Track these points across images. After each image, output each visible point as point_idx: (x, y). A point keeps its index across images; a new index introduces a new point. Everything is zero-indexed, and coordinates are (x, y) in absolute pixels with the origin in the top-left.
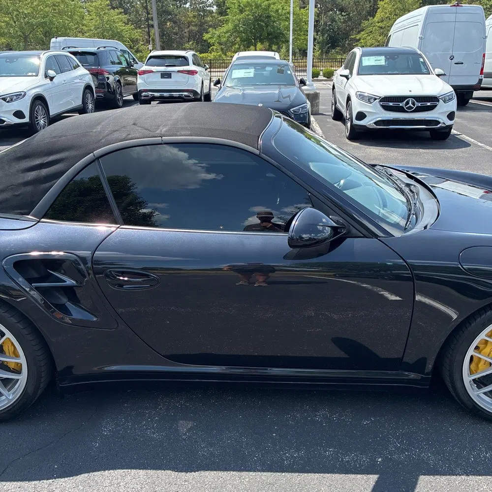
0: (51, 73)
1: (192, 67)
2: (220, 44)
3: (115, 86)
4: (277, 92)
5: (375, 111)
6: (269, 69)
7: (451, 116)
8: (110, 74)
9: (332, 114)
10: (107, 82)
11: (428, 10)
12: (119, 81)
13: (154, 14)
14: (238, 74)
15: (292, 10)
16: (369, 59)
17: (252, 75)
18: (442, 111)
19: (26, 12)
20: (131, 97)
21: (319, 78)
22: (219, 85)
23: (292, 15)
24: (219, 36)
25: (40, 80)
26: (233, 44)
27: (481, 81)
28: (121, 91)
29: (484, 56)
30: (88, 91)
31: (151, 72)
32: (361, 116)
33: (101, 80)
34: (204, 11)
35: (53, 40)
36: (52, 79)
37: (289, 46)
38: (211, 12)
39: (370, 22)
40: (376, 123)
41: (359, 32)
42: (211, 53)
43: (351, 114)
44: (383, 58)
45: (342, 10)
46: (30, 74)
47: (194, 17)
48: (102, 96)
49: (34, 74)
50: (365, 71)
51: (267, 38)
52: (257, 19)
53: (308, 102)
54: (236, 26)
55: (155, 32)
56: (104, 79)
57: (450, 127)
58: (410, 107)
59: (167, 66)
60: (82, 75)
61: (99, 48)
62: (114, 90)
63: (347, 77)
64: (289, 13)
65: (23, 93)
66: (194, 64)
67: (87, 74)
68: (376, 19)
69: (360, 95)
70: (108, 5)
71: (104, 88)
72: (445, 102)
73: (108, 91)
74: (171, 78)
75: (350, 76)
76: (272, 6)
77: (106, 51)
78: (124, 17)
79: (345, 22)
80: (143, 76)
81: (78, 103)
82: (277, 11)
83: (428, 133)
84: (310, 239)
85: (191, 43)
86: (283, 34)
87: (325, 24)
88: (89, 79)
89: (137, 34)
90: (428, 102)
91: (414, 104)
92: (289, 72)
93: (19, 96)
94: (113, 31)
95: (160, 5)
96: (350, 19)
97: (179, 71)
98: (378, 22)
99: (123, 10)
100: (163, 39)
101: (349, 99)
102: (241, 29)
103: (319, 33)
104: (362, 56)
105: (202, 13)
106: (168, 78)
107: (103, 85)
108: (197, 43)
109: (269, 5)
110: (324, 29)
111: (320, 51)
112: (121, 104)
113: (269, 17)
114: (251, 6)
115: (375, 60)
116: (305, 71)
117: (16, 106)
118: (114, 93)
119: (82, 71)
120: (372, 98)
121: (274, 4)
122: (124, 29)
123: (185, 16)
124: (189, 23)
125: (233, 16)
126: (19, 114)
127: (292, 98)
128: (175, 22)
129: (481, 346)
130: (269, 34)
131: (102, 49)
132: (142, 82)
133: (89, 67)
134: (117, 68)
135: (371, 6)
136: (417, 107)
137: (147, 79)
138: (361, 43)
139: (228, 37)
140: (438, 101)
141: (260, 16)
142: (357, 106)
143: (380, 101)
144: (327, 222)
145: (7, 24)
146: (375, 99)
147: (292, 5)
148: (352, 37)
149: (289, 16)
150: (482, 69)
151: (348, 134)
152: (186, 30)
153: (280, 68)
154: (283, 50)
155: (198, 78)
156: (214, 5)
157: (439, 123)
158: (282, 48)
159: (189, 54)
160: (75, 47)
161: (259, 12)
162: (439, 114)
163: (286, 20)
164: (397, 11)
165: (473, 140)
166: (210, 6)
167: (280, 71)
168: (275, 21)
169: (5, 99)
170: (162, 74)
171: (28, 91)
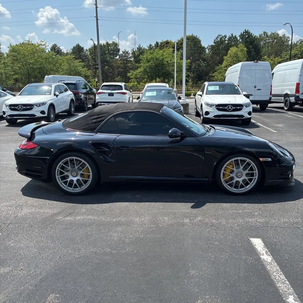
0: (57, 93)
1: (124, 91)
2: (136, 78)
3: (84, 100)
4: (167, 102)
5: (213, 111)
6: (163, 92)
7: (250, 113)
8: (82, 94)
9: (195, 114)
10: (80, 98)
11: (242, 64)
12: (86, 97)
13: (99, 62)
14: (149, 94)
15: (175, 61)
16: (211, 87)
17: (155, 94)
18: (245, 111)
19: (31, 62)
20: (91, 106)
21: (191, 97)
22: (139, 99)
23: (175, 64)
24: (136, 74)
25: (52, 96)
26: (144, 78)
27: (270, 98)
28: (87, 103)
29: (271, 86)
30: (72, 102)
31: (104, 93)
32: (207, 113)
33: (77, 97)
34: (127, 60)
35: (46, 77)
36: (57, 96)
37: (174, 80)
38: (131, 61)
39: (220, 67)
40: (215, 116)
41: (214, 73)
42: (130, 83)
43: (203, 113)
44: (218, 87)
45: (204, 60)
46: (47, 94)
47: (121, 63)
48: (77, 105)
49: (49, 94)
50: (209, 93)
51: (162, 76)
52: (157, 66)
53: (182, 107)
54: (145, 69)
55: (99, 71)
56: (79, 96)
57: (250, 119)
58: (230, 109)
59: (111, 90)
60: (69, 94)
61: (77, 81)
62: (84, 102)
63: (201, 96)
64: (174, 63)
65: (45, 103)
66: (125, 89)
67: (72, 94)
68: (223, 66)
69: (206, 104)
70: (73, 58)
71: (79, 101)
72: (246, 107)
73: (81, 102)
74: (113, 96)
75: (202, 95)
76: (165, 59)
77: (80, 83)
78: (82, 64)
79: (206, 67)
80: (99, 95)
81: (67, 108)
82: (168, 61)
83: (241, 121)
84: (175, 135)
85: (119, 77)
86: (171, 73)
87: (195, 67)
88: (73, 96)
89: (89, 73)
90: (238, 107)
91: (232, 108)
92: (173, 93)
93: (43, 104)
94: (76, 71)
95: (102, 57)
96: (209, 65)
97: (117, 93)
98: (224, 67)
99: (81, 60)
100: (103, 75)
101: (202, 106)
102: (148, 71)
103: (191, 73)
104: (208, 86)
105: (125, 62)
106: (112, 96)
108: (122, 77)
109: (163, 59)
110: (194, 70)
111: (192, 82)
112: (86, 109)
113: (163, 64)
114: (153, 59)
115: (214, 88)
116: (181, 93)
117: (42, 108)
119: (69, 92)
120: (212, 105)
121: (166, 58)
122: (82, 70)
123: (116, 63)
124: (118, 67)
125: (144, 64)
126: (43, 112)
127: (174, 105)
128: (110, 66)
129: (226, 169)
130: (163, 74)
131: (78, 82)
132: (99, 98)
133: (72, 90)
134: (84, 91)
135: (220, 59)
136: (233, 109)
137: (101, 96)
138: (215, 78)
139: (141, 75)
140: (243, 107)
141: (159, 64)
142: (205, 109)
143: (216, 106)
144: (179, 132)
145: (20, 68)
146: (214, 105)
147: (175, 59)
148: (210, 75)
149: (174, 64)
150: (271, 92)
151: (201, 122)
152: (116, 71)
153: (168, 91)
154: (171, 82)
155: (127, 96)
156: (132, 57)
157: (244, 116)
158: (171, 81)
159: (123, 84)
160: (64, 81)
161: (158, 62)
162: (244, 112)
163: (172, 66)
164: (235, 61)
165: (262, 125)
166: (130, 58)
167: (169, 93)
168: (166, 67)
169: (36, 105)
170: (109, 94)
171: (47, 102)
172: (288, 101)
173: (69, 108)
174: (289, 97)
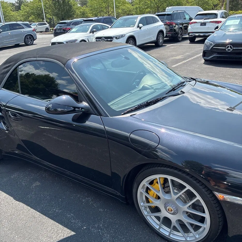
0: (141, 25)
1: (219, 19)
3: (178, 30)
8: (176, 24)
10: (174, 29)
17: (238, 23)
25: (135, 29)
30: (160, 33)
31: (196, 22)
33: (171, 27)
35: (167, 8)
36: (140, 28)
46: (131, 26)
48: (170, 36)
49: (133, 26)
59: (205, 19)
60: (159, 25)
61: (173, 12)
65: (124, 35)
71: (172, 32)
73: (174, 33)
74: (205, 25)
77: (177, 13)
80: (191, 25)
88: (163, 27)
97: (210, 22)
107: (172, 30)
112: (180, 39)
118: (177, 33)
119: (160, 23)
131: (175, 12)
132: (191, 28)
133: (164, 21)
137: (193, 26)
159: (219, 12)
169: (116, 38)
170: (201, 23)
171: (126, 34)
173: (155, 39)
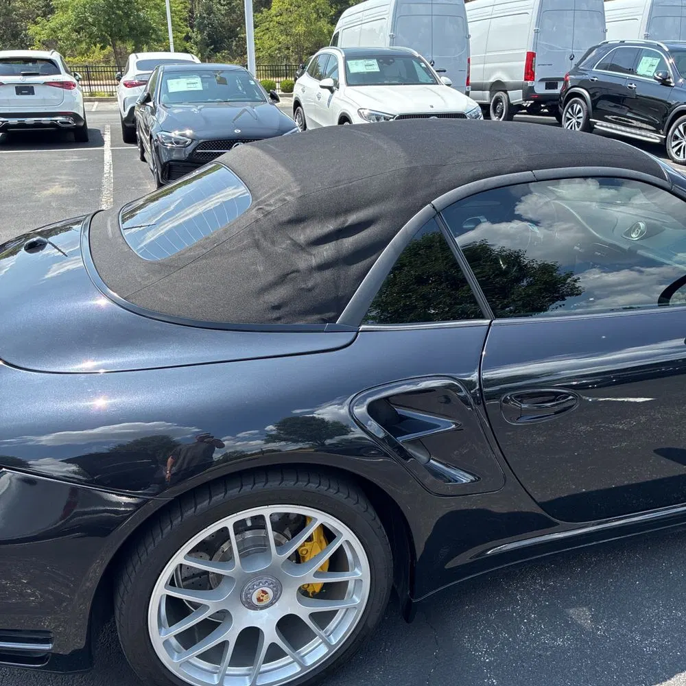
14: (178, 85)
16: (356, 64)
17: (200, 87)
22: (151, 104)
29: (469, 61)
31: (2, 84)
39: (264, 15)
44: (374, 62)
59: (24, 75)
63: (331, 89)
68: (273, 11)
74: (33, 94)
75: (335, 87)
79: (227, 14)
87: (202, 16)
92: (252, 83)
97: (46, 83)
98: (277, 16)
104: (346, 59)
106: (28, 94)
110: (201, 23)
111: (199, 55)
115: (366, 66)
146: (387, 118)
150: (468, 79)
155: (77, 94)
159: (56, 56)
168: (138, 10)
170: (17, 88)
172: (503, 101)
174: (505, 92)
